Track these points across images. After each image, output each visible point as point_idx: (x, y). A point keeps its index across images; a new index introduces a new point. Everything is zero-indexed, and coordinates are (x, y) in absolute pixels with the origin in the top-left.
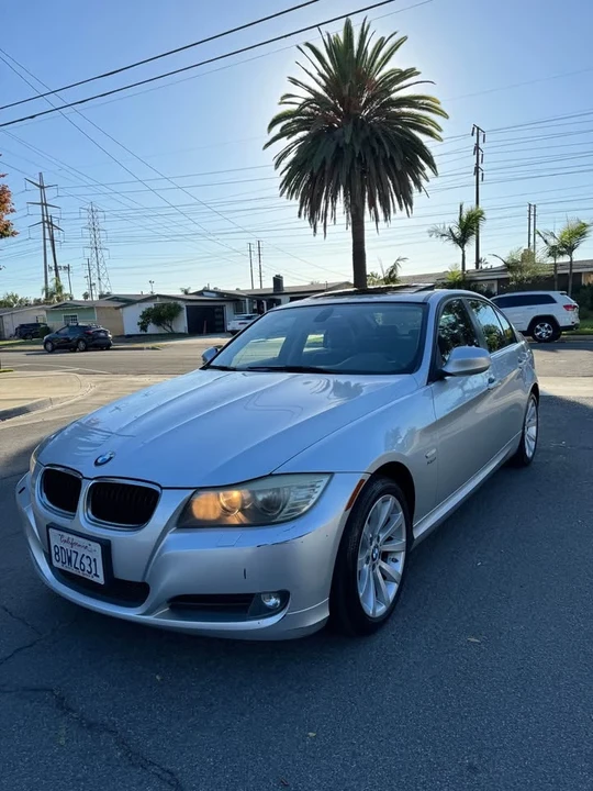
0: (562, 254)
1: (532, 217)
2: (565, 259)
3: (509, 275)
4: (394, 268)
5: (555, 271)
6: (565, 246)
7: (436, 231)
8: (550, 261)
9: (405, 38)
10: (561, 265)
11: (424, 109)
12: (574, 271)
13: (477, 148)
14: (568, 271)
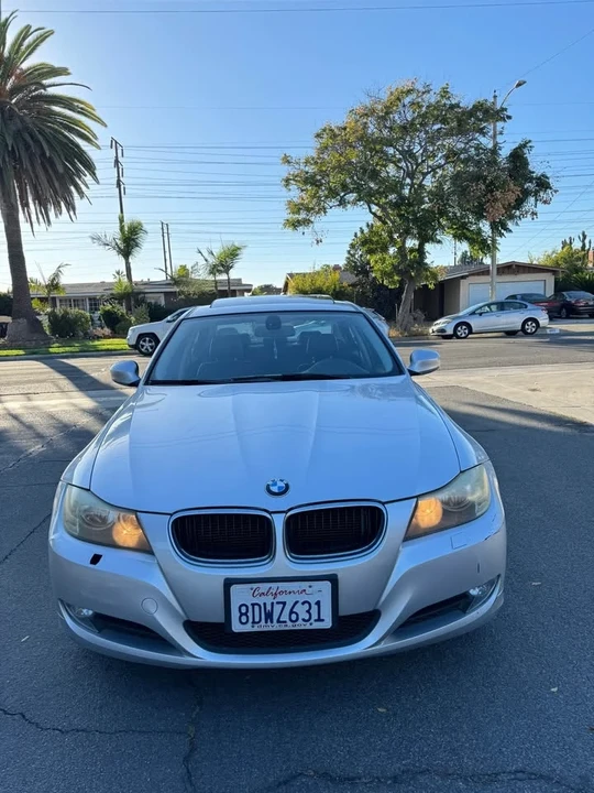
0: (220, 272)
1: (166, 235)
2: (223, 277)
3: (176, 289)
4: (56, 275)
5: (216, 287)
6: (223, 265)
7: (99, 239)
8: (211, 278)
9: (52, 32)
10: (221, 282)
11: (79, 112)
12: (232, 288)
13: (117, 162)
14: (227, 288)
